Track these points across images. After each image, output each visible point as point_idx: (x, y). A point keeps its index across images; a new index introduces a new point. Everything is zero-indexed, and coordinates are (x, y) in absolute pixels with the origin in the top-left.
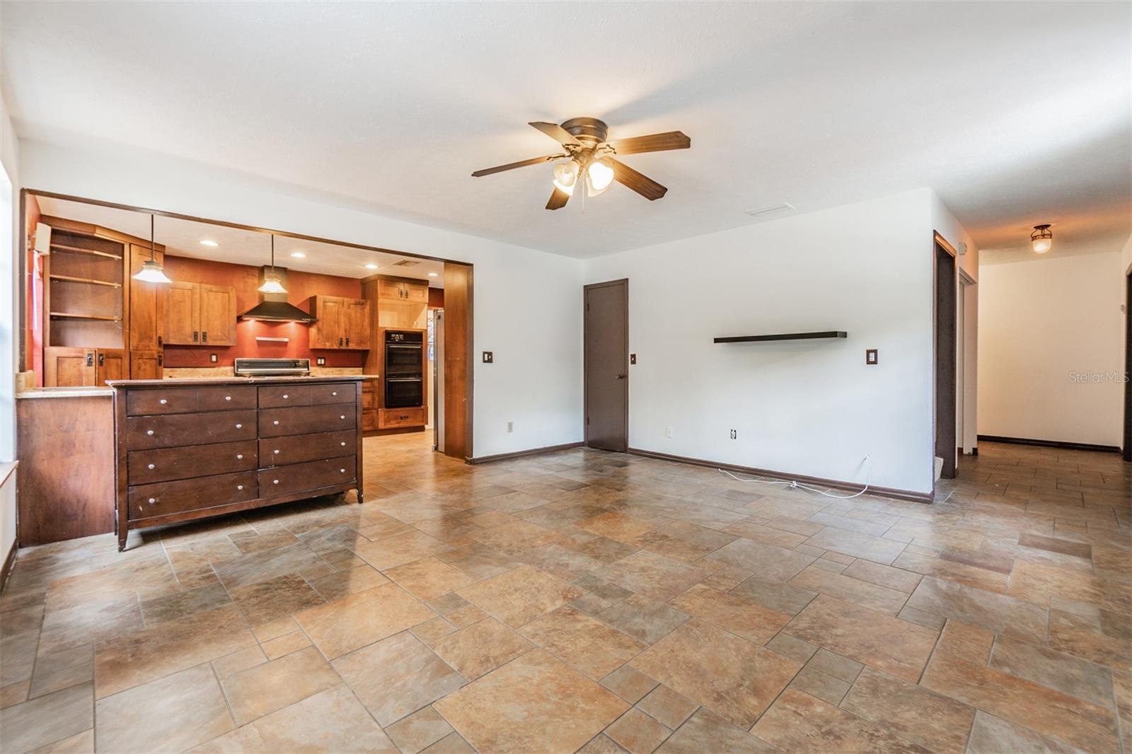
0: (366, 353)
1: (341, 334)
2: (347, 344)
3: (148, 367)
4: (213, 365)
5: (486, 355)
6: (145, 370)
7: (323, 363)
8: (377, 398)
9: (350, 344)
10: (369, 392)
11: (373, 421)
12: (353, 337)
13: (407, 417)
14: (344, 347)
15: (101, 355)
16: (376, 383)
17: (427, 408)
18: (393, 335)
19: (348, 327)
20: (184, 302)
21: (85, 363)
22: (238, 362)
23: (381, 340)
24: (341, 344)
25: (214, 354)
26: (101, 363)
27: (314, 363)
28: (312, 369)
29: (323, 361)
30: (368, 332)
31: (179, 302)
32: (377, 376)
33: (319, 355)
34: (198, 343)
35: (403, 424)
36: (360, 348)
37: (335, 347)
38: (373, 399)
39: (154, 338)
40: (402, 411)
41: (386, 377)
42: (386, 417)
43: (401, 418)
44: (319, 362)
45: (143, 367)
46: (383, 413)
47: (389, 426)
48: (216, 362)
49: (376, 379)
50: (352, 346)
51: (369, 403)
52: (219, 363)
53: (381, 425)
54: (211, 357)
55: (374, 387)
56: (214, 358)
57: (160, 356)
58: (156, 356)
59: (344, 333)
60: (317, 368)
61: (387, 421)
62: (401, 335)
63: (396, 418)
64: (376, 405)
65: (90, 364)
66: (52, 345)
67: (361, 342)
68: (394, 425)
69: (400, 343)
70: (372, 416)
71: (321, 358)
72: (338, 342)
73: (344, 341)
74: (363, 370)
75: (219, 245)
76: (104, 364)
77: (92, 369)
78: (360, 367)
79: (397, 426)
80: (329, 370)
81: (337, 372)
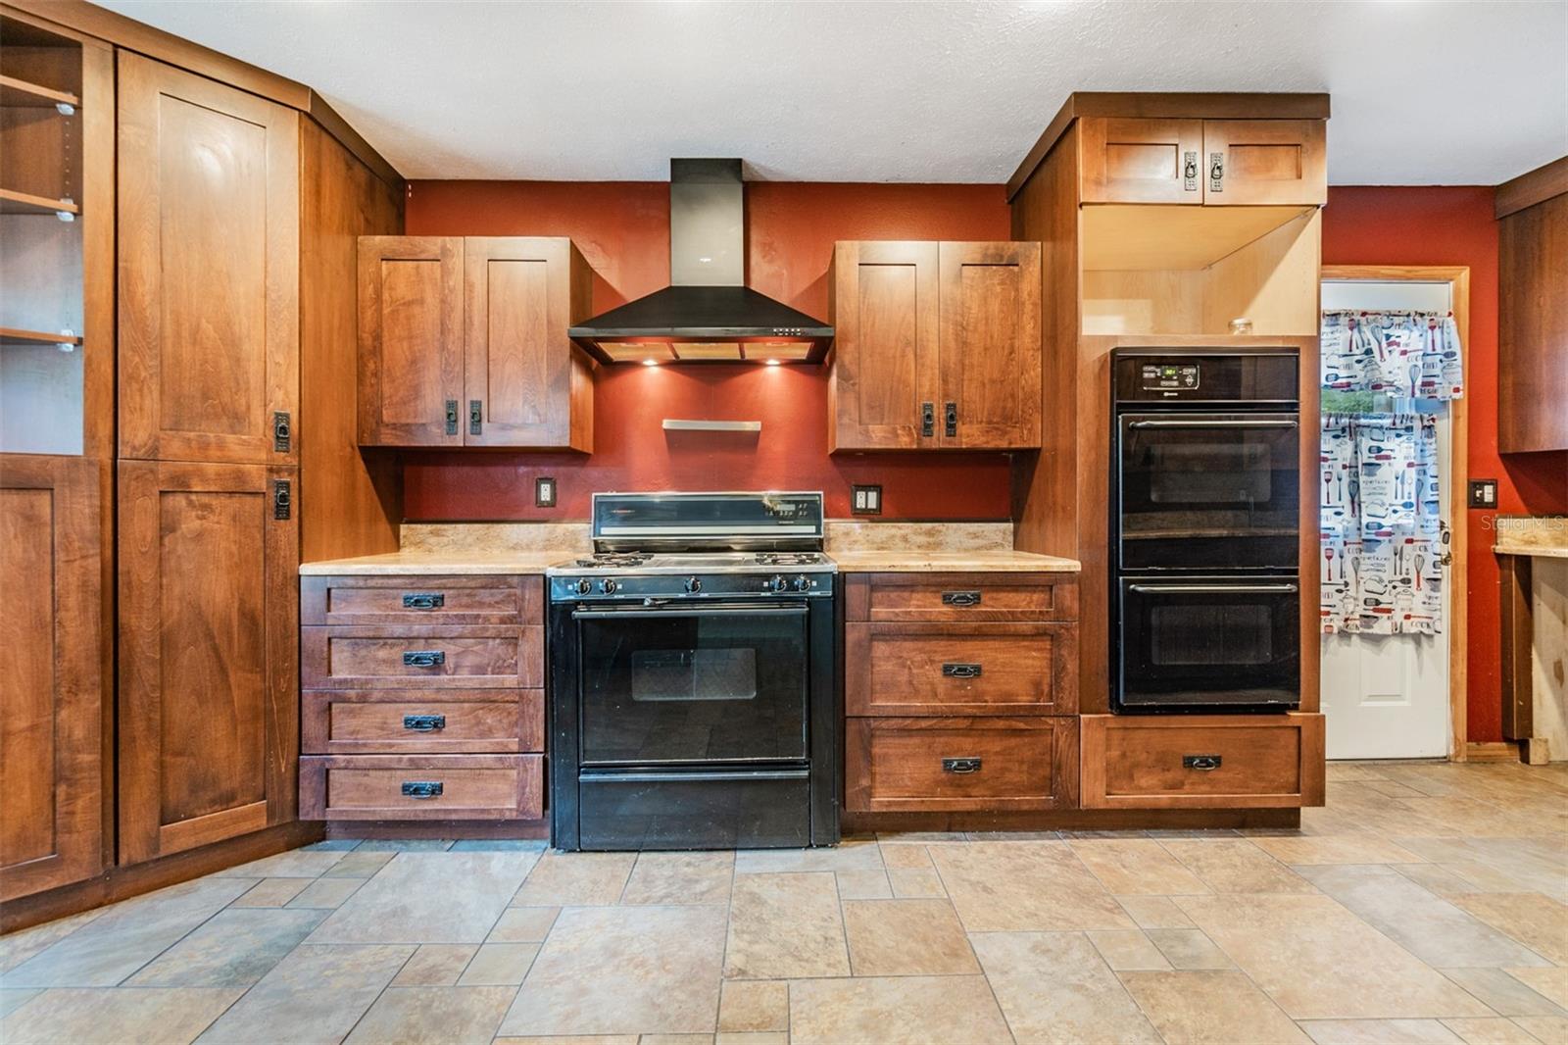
0: (1026, 459)
1: (928, 387)
2: (951, 428)
4: (543, 514)
7: (873, 504)
8: (1072, 666)
9: (962, 429)
10: (1038, 634)
11: (1057, 768)
12: (974, 398)
13: (1218, 761)
14: (938, 440)
16: (1068, 596)
17: (1320, 722)
18: (1149, 372)
19: (953, 359)
20: (422, 302)
22: (599, 504)
23: (1090, 397)
24: (927, 429)
25: (546, 480)
27: (843, 504)
28: (835, 527)
29: (873, 496)
30: (1034, 376)
31: (409, 304)
32: (1075, 565)
33: (862, 473)
34: (458, 441)
35: (1196, 794)
36: (1004, 445)
37: (904, 442)
38: (1057, 667)
40: (1193, 734)
41: (1114, 571)
42: (1115, 753)
43: (1188, 762)
44: (860, 503)
46: (1100, 735)
47: (1127, 798)
48: (552, 504)
49: (1069, 575)
50: (971, 436)
51: (1037, 685)
52: (563, 509)
53: (1093, 792)
54: (538, 490)
55: (1061, 614)
56: (547, 493)
57: (281, 486)
58: (259, 483)
59: (938, 383)
60: (856, 527)
61: (1120, 773)
62: (1189, 371)
63: (1162, 762)
64: (1069, 702)
67: (1005, 419)
68: (1149, 792)
69: (1184, 403)
70: (1052, 749)
71: (866, 488)
72: (915, 421)
73: (939, 414)
74: (1015, 533)
78: (1007, 521)
79: (1164, 798)
80: (894, 531)
81: (923, 539)
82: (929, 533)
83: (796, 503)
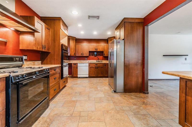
7: (26, 58)
9: (46, 49)
23: (61, 48)
30: (50, 44)
59: (44, 42)
62: (65, 47)
73: (44, 47)
80: (30, 63)
81: (33, 64)
82: (34, 63)
83: (19, 58)
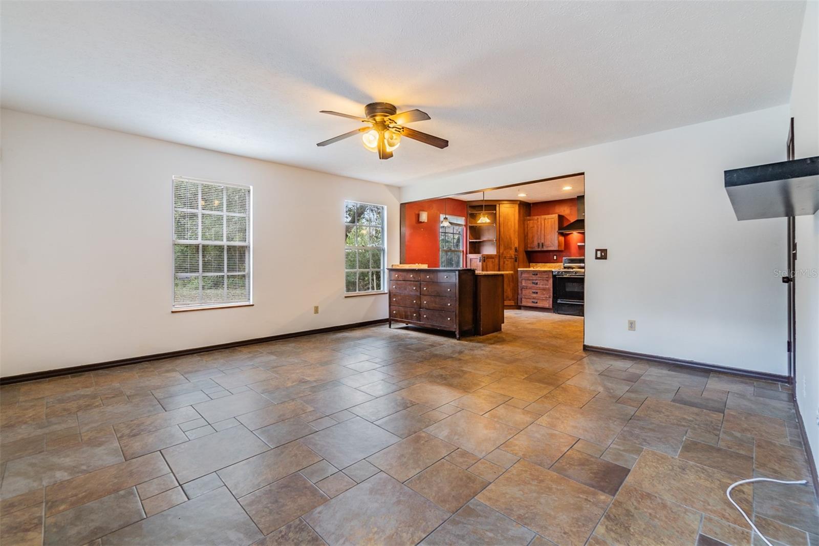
3: (509, 262)
4: (554, 261)
5: (599, 253)
6: (507, 264)
15: (484, 257)
20: (534, 227)
21: (478, 261)
22: (565, 260)
25: (555, 256)
26: (484, 261)
31: (532, 227)
34: (540, 249)
39: (513, 248)
45: (506, 263)
48: (556, 260)
52: (558, 260)
56: (555, 258)
57: (516, 257)
58: (513, 257)
65: (480, 261)
66: (470, 253)
75: (527, 195)
76: (486, 261)
77: (481, 263)
